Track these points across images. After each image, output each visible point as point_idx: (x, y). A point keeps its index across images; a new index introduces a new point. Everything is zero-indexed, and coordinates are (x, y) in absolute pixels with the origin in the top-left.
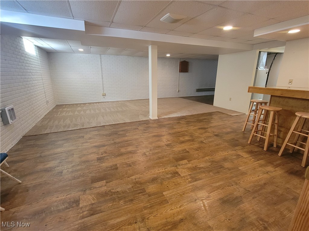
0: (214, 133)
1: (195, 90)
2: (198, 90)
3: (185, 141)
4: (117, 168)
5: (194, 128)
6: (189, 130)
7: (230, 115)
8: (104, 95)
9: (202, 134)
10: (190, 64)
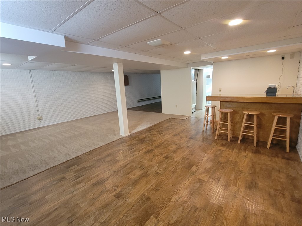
0: (162, 155)
1: (137, 101)
2: (139, 101)
3: (138, 180)
4: (148, 198)
5: (140, 154)
6: (135, 158)
7: (182, 119)
8: (40, 119)
9: (151, 160)
10: (129, 77)
